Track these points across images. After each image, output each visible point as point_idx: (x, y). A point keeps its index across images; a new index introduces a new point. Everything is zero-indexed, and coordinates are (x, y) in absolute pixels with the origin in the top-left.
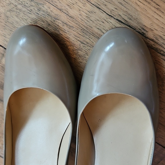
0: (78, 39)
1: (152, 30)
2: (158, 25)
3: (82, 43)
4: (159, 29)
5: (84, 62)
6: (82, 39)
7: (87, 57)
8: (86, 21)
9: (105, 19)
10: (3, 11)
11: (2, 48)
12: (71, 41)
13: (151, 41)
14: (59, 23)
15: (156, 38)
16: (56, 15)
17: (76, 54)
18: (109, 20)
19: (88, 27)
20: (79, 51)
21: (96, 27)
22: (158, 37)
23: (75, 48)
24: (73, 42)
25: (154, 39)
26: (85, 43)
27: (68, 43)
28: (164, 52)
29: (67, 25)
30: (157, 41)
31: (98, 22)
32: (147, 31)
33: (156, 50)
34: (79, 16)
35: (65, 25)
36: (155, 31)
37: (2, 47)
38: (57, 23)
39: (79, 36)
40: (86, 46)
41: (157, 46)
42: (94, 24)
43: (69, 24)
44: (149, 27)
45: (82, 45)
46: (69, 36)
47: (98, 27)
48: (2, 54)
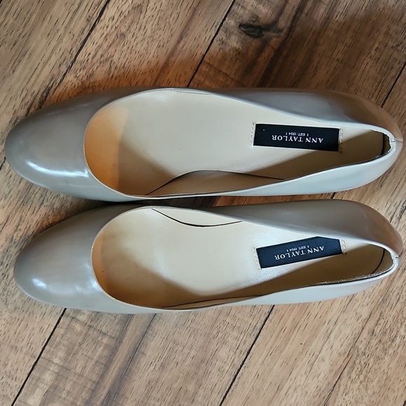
0: (37, 209)
1: (15, 112)
2: (8, 105)
3: (42, 203)
4: (13, 103)
5: (70, 199)
6: (36, 203)
7: (62, 196)
8: (12, 199)
9: (5, 173)
10: (8, 314)
11: (62, 320)
12: (41, 219)
13: (31, 111)
14: (17, 236)
15: (25, 105)
16: (6, 241)
17: (59, 210)
18: (7, 168)
19: (19, 196)
20: (55, 207)
21: (18, 186)
22: (24, 103)
23: (51, 213)
24: (42, 216)
25: (26, 107)
26: (42, 199)
27: (44, 223)
28: (43, 93)
29: (19, 225)
30: (29, 103)
31: (10, 183)
32: (17, 118)
33: (42, 103)
34: (5, 209)
35: (19, 228)
36: (16, 108)
37: (60, 318)
38: (18, 238)
39: (32, 208)
40: (46, 198)
41: (37, 102)
42: (15, 188)
43: (17, 222)
44: (11, 116)
45: (45, 204)
46: (35, 222)
47: (18, 183)
48: (71, 320)
